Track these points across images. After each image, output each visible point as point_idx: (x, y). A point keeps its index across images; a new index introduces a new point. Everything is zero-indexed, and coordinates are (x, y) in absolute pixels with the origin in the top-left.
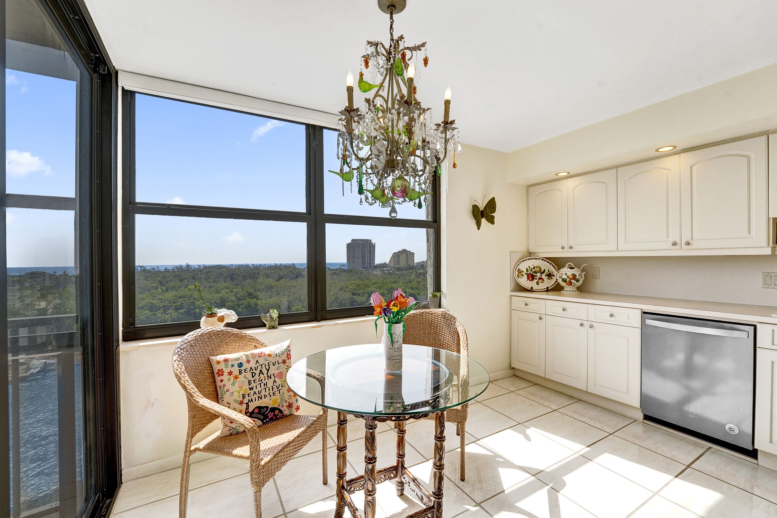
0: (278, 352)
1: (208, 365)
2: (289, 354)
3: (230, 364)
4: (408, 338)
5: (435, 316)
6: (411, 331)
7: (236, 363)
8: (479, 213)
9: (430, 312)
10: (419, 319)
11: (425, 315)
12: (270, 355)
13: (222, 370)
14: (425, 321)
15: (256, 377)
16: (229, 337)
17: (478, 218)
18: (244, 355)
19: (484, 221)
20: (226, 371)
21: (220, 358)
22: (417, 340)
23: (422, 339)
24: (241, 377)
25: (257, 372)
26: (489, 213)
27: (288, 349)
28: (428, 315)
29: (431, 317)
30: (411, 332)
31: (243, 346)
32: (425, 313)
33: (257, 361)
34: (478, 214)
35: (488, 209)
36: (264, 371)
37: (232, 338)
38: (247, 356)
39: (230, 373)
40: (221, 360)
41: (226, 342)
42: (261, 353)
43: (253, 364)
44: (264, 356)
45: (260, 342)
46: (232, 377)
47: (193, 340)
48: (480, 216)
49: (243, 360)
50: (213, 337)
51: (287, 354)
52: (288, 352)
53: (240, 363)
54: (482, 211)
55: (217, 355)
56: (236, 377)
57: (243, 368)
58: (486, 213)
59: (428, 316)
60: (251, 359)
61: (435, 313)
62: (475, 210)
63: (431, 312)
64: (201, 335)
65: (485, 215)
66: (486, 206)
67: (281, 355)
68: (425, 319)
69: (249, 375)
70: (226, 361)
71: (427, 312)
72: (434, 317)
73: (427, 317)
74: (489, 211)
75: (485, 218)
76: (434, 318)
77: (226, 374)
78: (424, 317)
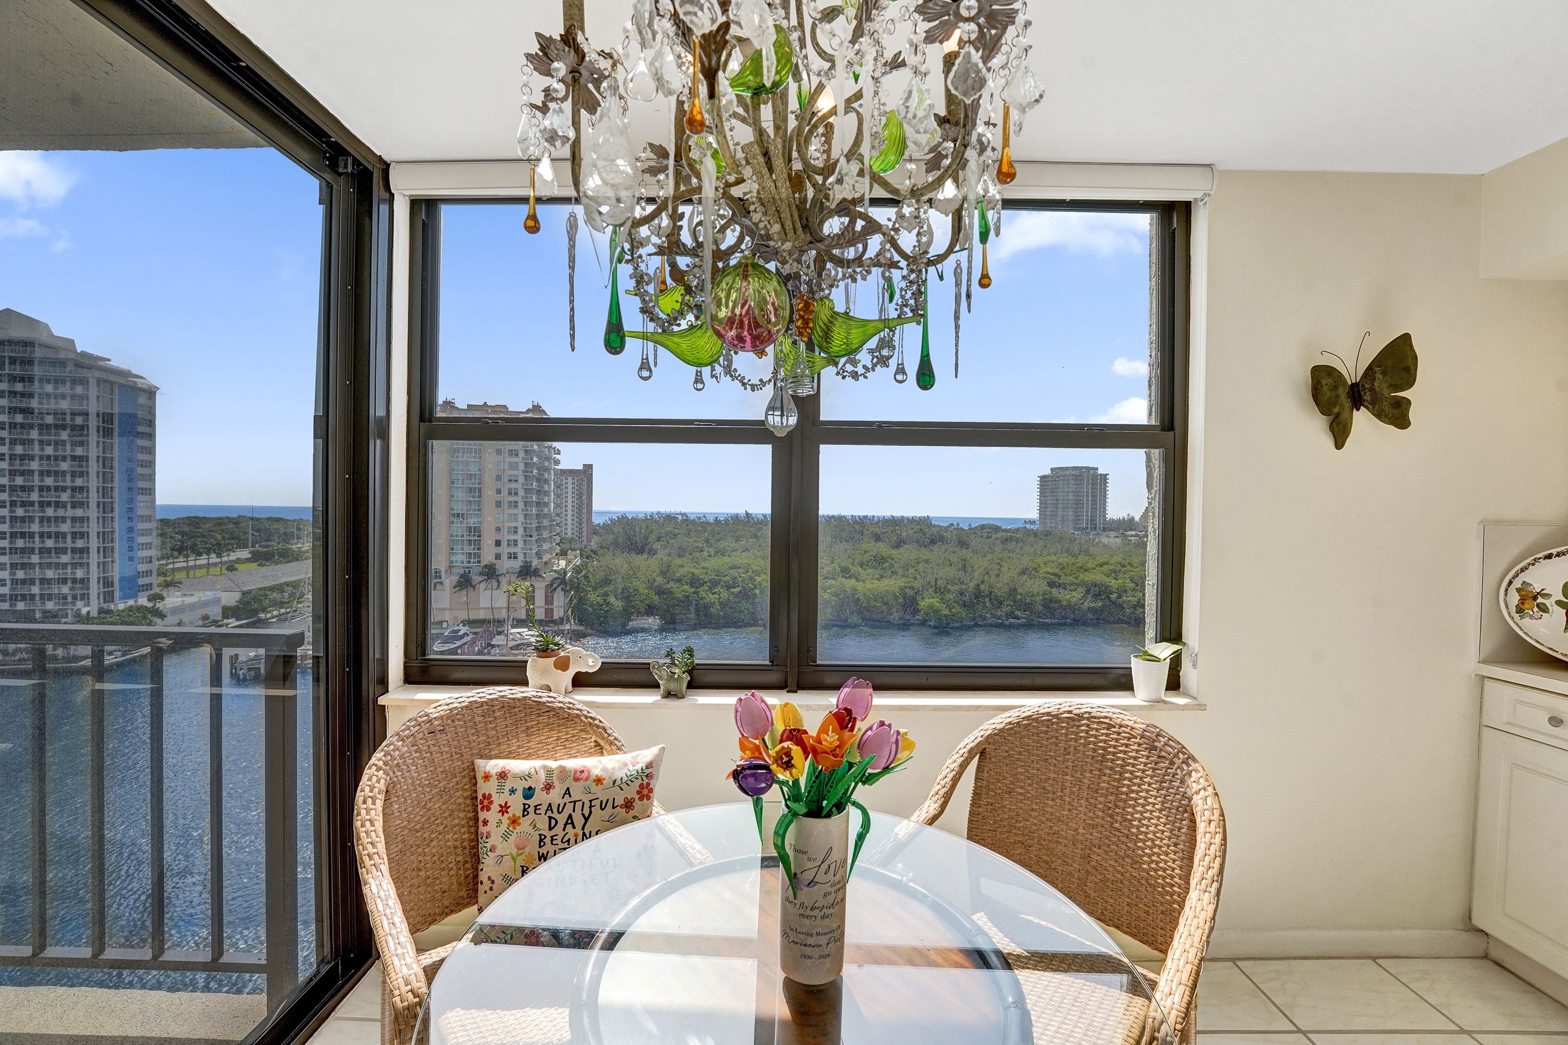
0: (621, 774)
1: (466, 780)
2: (648, 784)
3: (508, 785)
4: (1022, 787)
5: (1119, 734)
6: (1033, 768)
7: (521, 786)
8: (1342, 392)
9: (1106, 717)
10: (1066, 735)
11: (1088, 726)
12: (599, 781)
13: (490, 796)
14: (1085, 745)
15: (558, 830)
16: (539, 715)
17: (1336, 410)
18: (545, 767)
19: (1362, 420)
20: (498, 800)
21: (493, 766)
22: (1053, 800)
23: (1067, 799)
24: (525, 823)
25: (562, 819)
26: (1385, 392)
27: (648, 771)
28: (1095, 726)
29: (1107, 735)
30: (1035, 772)
31: (567, 740)
32: (1088, 719)
33: (568, 789)
34: (1337, 396)
35: (1378, 375)
36: (578, 820)
37: (544, 719)
38: (549, 772)
39: (504, 809)
40: (493, 772)
41: (528, 728)
42: (582, 772)
43: (555, 797)
44: (587, 779)
45: (609, 735)
46: (506, 821)
47: (441, 718)
48: (1347, 404)
49: (537, 781)
50: (497, 714)
51: (641, 786)
52: (646, 781)
53: (530, 788)
54: (1355, 386)
55: (491, 758)
56: (514, 822)
57: (532, 802)
58: (1372, 390)
59: (1097, 730)
60: (556, 783)
61: (1121, 726)
62: (1324, 382)
63: (1107, 721)
64: (466, 707)
65: (1367, 397)
66: (1370, 368)
67: (624, 786)
68: (1086, 738)
69: (543, 823)
70: (503, 775)
71: (1095, 718)
72: (1114, 736)
73: (1094, 732)
74: (1384, 385)
75: (1367, 407)
76: (1117, 740)
77: (495, 807)
78: (1082, 731)
